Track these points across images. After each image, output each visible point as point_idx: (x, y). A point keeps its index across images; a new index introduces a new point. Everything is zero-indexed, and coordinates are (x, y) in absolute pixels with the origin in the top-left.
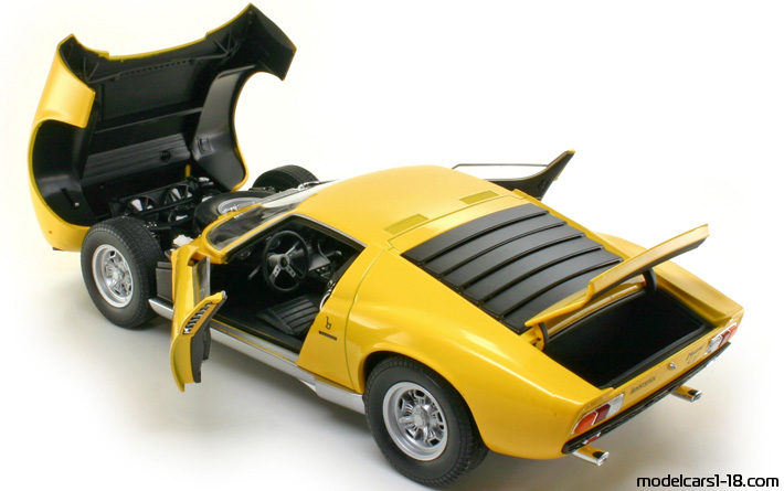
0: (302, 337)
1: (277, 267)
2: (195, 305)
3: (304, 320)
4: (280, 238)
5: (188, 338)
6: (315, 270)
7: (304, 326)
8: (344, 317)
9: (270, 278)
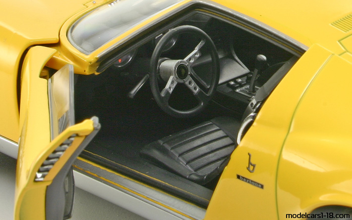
0: (211, 183)
1: (171, 78)
2: (52, 138)
3: (212, 157)
4: (173, 36)
5: (42, 188)
6: (227, 82)
7: (213, 167)
8: (275, 154)
9: (163, 94)
